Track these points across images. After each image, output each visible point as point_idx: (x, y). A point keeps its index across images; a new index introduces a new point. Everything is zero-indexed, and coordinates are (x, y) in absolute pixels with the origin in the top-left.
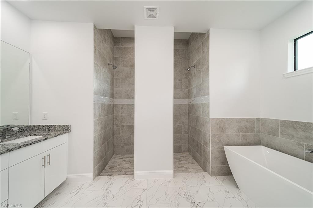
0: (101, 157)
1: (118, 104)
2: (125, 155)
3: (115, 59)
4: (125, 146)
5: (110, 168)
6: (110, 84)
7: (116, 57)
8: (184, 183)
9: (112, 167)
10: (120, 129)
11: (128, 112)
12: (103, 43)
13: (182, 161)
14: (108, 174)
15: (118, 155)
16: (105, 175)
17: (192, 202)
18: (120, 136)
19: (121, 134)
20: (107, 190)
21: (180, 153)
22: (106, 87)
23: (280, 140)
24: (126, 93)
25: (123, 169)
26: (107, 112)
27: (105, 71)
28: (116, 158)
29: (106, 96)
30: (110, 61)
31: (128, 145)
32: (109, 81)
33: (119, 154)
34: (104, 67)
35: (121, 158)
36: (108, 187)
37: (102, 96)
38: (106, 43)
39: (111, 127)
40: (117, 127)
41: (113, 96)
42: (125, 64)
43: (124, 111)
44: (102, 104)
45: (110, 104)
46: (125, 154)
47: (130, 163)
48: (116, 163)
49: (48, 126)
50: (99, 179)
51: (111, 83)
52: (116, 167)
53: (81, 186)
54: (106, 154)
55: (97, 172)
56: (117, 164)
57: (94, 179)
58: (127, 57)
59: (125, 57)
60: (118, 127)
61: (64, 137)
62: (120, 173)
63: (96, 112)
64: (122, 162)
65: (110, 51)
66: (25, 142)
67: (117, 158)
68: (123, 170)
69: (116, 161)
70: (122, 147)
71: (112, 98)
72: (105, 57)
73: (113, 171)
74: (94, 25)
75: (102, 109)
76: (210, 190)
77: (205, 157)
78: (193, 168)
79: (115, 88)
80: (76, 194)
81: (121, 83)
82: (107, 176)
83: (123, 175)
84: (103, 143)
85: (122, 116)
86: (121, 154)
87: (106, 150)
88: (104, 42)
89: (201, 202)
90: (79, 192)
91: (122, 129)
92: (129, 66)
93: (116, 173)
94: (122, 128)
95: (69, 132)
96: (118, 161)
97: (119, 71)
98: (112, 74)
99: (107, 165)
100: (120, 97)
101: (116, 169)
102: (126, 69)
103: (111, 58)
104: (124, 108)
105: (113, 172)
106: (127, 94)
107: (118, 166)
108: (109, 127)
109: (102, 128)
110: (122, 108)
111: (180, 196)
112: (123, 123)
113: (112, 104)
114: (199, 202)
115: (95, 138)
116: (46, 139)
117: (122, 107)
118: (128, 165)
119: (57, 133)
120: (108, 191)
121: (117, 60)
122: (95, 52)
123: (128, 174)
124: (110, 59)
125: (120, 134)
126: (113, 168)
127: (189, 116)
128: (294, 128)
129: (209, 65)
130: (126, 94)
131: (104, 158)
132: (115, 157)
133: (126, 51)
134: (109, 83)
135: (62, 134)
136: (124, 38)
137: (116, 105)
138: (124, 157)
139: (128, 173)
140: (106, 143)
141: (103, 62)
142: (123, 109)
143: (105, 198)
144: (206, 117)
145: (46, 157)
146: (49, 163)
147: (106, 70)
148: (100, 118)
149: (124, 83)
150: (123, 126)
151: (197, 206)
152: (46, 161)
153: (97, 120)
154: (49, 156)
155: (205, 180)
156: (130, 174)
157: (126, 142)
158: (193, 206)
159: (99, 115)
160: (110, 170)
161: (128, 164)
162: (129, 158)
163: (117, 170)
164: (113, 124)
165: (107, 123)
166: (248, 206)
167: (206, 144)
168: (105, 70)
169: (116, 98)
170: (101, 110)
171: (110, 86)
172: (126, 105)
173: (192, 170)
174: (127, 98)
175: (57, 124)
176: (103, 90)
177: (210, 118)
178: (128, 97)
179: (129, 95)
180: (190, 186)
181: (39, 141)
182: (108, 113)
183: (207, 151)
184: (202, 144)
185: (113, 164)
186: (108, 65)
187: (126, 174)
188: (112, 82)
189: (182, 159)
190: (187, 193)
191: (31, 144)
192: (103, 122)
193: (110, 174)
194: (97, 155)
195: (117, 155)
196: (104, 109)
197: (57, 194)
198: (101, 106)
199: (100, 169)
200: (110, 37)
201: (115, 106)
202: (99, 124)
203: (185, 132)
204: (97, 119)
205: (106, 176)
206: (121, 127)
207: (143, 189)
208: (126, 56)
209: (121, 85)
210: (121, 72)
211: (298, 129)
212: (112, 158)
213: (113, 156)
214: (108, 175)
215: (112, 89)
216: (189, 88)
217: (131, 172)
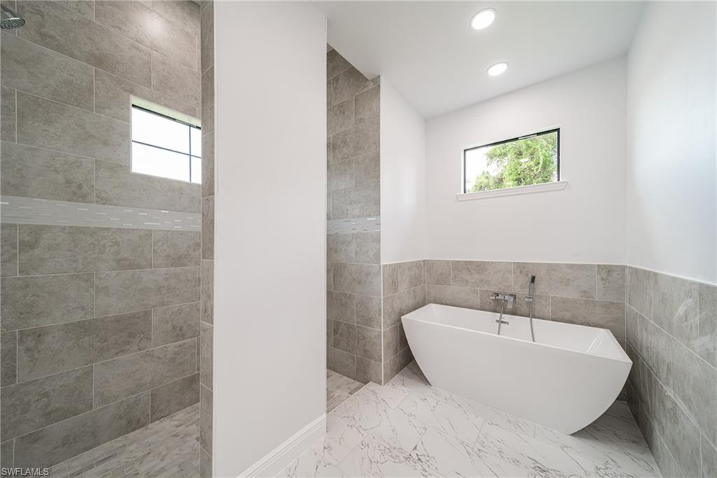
8: (357, 428)
17: (406, 458)
23: (453, 290)
76: (405, 413)
77: (365, 351)
78: (338, 388)
89: (416, 446)
111: (379, 464)
114: (415, 448)
128: (469, 270)
129: (379, 152)
144: (369, 262)
151: (419, 459)
155: (382, 399)
158: (414, 464)
166: (459, 405)
167: (369, 321)
173: (339, 391)
177: (383, 263)
180: (374, 428)
183: (372, 336)
184: (356, 325)
190: (382, 447)
211: (473, 272)
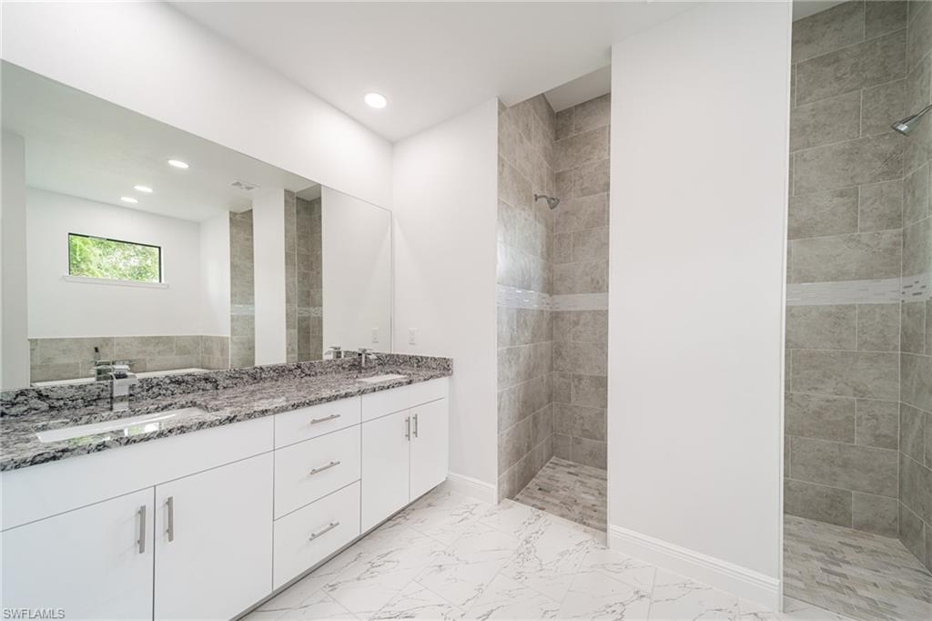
0: (517, 453)
1: (563, 312)
2: (586, 467)
3: (558, 178)
4: (586, 441)
5: (540, 489)
6: (542, 252)
7: (561, 171)
9: (543, 486)
10: (570, 384)
11: (595, 334)
12: (521, 142)
13: (848, 563)
14: (534, 502)
15: (565, 462)
16: (527, 504)
18: (571, 405)
19: (573, 399)
20: (527, 543)
21: (838, 529)
22: (532, 263)
24: (587, 275)
25: (578, 504)
26: (533, 333)
27: (526, 220)
28: (558, 468)
29: (528, 288)
30: (542, 189)
31: (595, 439)
32: (539, 244)
33: (568, 460)
34: (524, 209)
35: (572, 470)
36: (530, 537)
37: (520, 288)
38: (529, 139)
39: (545, 376)
40: (561, 379)
41: (550, 288)
42: (586, 185)
43: (581, 332)
44: (519, 311)
45: (542, 312)
46: (585, 464)
47: (600, 493)
48: (558, 481)
49: (416, 358)
50: (510, 507)
51: (544, 249)
52: (558, 491)
53: (471, 507)
54: (529, 448)
55: (505, 486)
56: (558, 484)
57: (499, 503)
58: (592, 162)
59: (588, 162)
60: (566, 380)
61: (441, 384)
62: (566, 512)
63: (504, 330)
64: (575, 482)
65: (542, 158)
66: (382, 382)
67: (561, 468)
68: (577, 509)
69: (558, 475)
70: (578, 441)
71: (548, 292)
72: (528, 178)
73: (547, 499)
74: (499, 101)
75: (517, 322)
79: (556, 263)
80: (462, 520)
81: (574, 246)
82: (530, 508)
83: (576, 521)
84: (522, 416)
85: (575, 348)
86: (573, 461)
87: (529, 437)
88: (525, 140)
90: (466, 518)
91: (576, 386)
92: (597, 189)
93: (556, 509)
94: (576, 383)
95: (449, 375)
96: (563, 477)
97: (567, 213)
98: (547, 226)
99: (534, 479)
100: (571, 291)
101: (557, 498)
102: (588, 199)
103: (545, 179)
104: (581, 322)
105: (548, 502)
106: (592, 280)
107: (561, 492)
108: (539, 376)
109: (518, 374)
110: (576, 323)
112: (579, 367)
113: (547, 312)
115: (500, 397)
116: (410, 382)
117: (575, 319)
118: (592, 498)
119: (431, 373)
120: (529, 545)
121: (563, 180)
122: (500, 173)
123: (588, 525)
124: (543, 181)
125: (570, 399)
126: (549, 492)
127: (906, 362)
130: (589, 279)
131: (525, 457)
132: (557, 464)
133: (588, 144)
134: (539, 252)
135: (438, 377)
136: (583, 105)
137: (558, 313)
138: (583, 471)
139: (590, 522)
140: (530, 417)
141: (522, 194)
142: (579, 327)
143: (520, 560)
145: (411, 419)
146: (416, 433)
147: (529, 215)
148: (513, 347)
149: (584, 244)
150: (580, 378)
152: (411, 427)
153: (505, 352)
154: (415, 418)
156: (596, 528)
157: (587, 427)
159: (511, 339)
160: (539, 495)
161: (593, 495)
162: (597, 480)
163: (557, 502)
164: (551, 369)
165: (532, 364)
168: (526, 216)
169: (558, 293)
170: (515, 327)
171: (542, 261)
172: (590, 312)
174: (593, 292)
175: (430, 356)
176: (523, 273)
178: (595, 288)
179: (598, 282)
181: (400, 384)
182: (534, 335)
185: (547, 481)
186: (536, 199)
187: (584, 524)
188: (548, 248)
189: (851, 555)
191: (388, 388)
192: (521, 359)
193: (539, 504)
194: (507, 441)
195: (563, 461)
196: (525, 322)
197: (430, 505)
198: (515, 316)
199: (514, 480)
200: (542, 119)
201: (556, 317)
202: (510, 362)
203: (877, 437)
204: (505, 348)
205: (526, 506)
206: (573, 381)
207: (637, 592)
208: (589, 159)
209: (573, 251)
210: (573, 214)
212: (548, 464)
213: (551, 460)
214: (533, 506)
215: (548, 268)
216: (909, 224)
217: (599, 522)
